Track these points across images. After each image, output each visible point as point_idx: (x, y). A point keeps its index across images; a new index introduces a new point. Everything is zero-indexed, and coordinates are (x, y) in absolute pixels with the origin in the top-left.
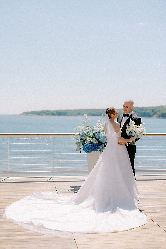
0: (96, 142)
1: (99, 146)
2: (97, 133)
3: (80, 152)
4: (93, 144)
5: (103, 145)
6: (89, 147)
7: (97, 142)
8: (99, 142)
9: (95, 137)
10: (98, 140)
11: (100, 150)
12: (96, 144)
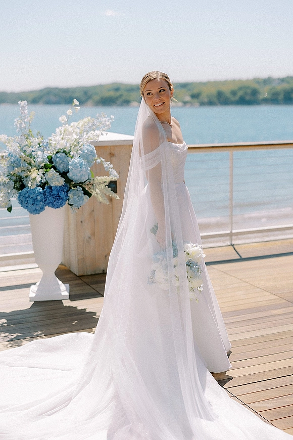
0: (57, 181)
1: (67, 192)
2: (59, 155)
3: (10, 209)
4: (50, 188)
5: (79, 188)
6: (39, 198)
7: (61, 181)
8: (68, 181)
9: (55, 168)
10: (64, 174)
11: (70, 205)
12: (60, 187)
